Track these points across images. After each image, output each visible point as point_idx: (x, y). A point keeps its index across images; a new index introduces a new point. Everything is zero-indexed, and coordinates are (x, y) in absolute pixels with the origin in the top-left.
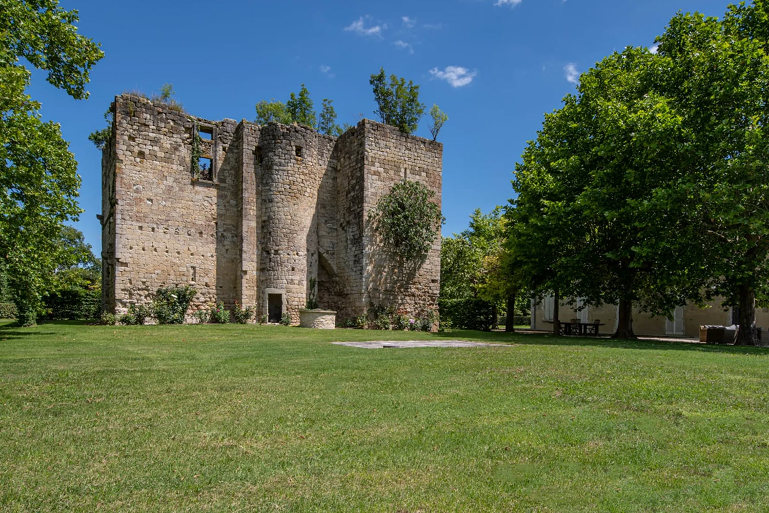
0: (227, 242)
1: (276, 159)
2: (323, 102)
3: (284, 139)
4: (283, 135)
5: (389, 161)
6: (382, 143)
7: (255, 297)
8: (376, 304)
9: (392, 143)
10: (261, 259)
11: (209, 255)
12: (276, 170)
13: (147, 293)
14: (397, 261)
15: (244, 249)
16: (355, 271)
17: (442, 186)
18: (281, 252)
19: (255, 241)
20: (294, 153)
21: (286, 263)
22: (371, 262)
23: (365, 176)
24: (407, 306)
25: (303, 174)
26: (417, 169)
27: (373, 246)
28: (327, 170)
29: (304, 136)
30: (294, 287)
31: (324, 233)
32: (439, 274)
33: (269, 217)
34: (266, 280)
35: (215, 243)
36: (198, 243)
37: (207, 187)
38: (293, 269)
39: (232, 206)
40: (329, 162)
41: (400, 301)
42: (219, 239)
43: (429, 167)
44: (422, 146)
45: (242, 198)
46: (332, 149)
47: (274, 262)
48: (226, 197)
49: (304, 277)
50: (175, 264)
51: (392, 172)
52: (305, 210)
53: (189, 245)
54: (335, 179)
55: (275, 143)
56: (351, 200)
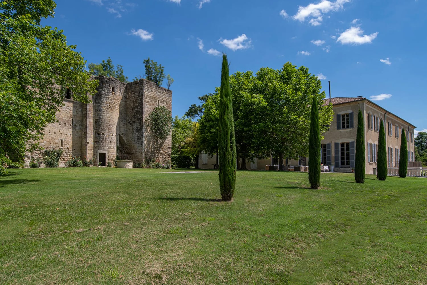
0: (77, 128)
1: (103, 92)
2: (117, 65)
3: (107, 83)
4: (106, 82)
5: (152, 97)
6: (150, 89)
7: (92, 154)
8: (148, 158)
9: (153, 90)
10: (95, 137)
11: (69, 134)
12: (103, 97)
13: (39, 152)
14: (155, 139)
15: (88, 132)
16: (138, 143)
17: (172, 109)
18: (106, 134)
19: (92, 129)
20: (111, 90)
21: (108, 139)
22: (146, 140)
23: (144, 103)
24: (159, 158)
25: (116, 100)
26: (163, 101)
27: (147, 133)
28: (122, 98)
29: (115, 83)
30: (111, 150)
31: (122, 126)
32: (171, 145)
33: (99, 118)
34: (98, 146)
35: (72, 128)
36: (64, 129)
37: (68, 102)
38: (111, 142)
39: (79, 111)
40: (123, 94)
41: (157, 156)
42: (74, 126)
43: (167, 100)
44: (165, 91)
45: (86, 108)
46: (124, 88)
47: (102, 138)
48: (77, 107)
49: (115, 146)
50: (53, 138)
51: (153, 102)
52: (116, 115)
53: (60, 129)
54: (126, 102)
55: (103, 85)
56: (136, 112)
